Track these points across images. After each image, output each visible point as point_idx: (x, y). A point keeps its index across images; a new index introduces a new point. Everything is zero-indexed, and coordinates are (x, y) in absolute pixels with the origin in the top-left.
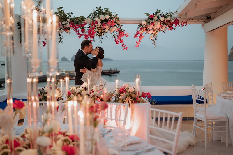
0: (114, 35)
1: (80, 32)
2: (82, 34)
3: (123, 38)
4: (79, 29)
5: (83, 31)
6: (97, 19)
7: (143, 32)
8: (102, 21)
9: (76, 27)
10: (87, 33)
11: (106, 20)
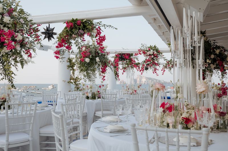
0: (153, 70)
1: (138, 69)
2: (139, 70)
3: (157, 71)
4: (138, 67)
5: (139, 68)
6: (145, 64)
7: (166, 69)
8: (147, 64)
9: (136, 67)
10: (141, 70)
11: (148, 64)
